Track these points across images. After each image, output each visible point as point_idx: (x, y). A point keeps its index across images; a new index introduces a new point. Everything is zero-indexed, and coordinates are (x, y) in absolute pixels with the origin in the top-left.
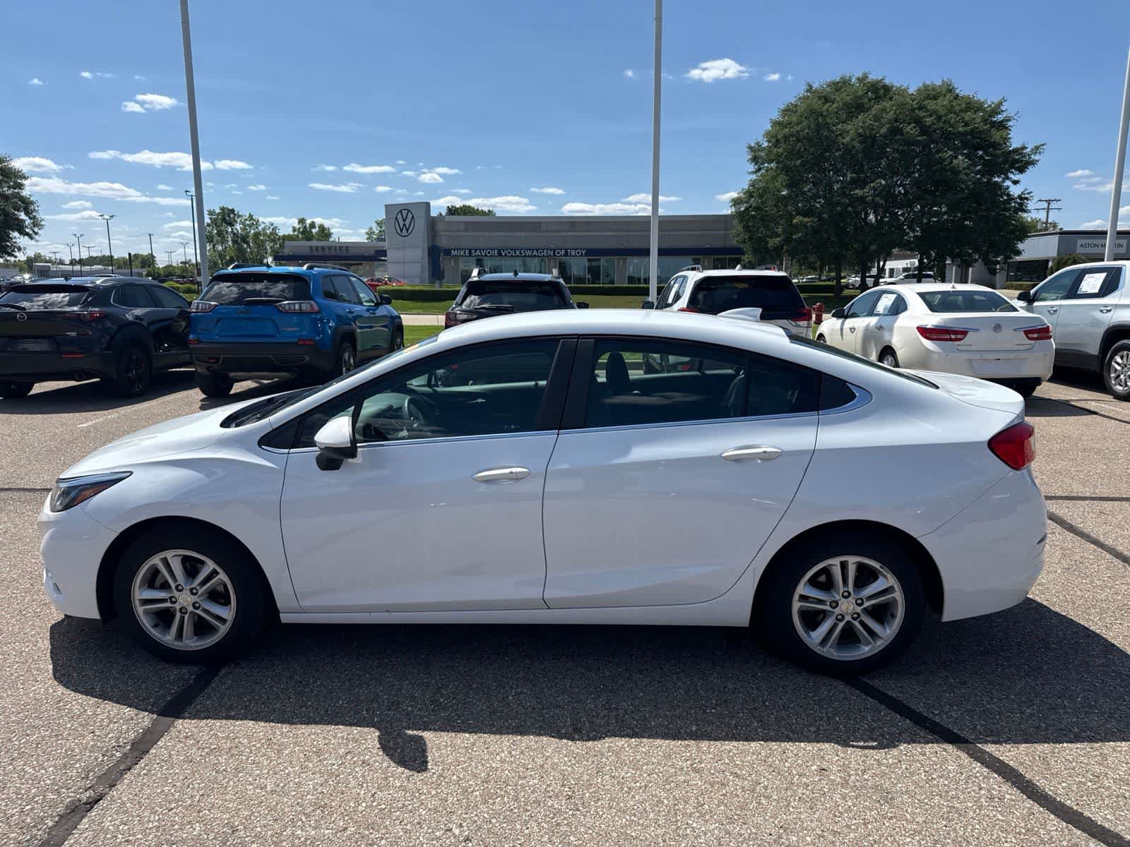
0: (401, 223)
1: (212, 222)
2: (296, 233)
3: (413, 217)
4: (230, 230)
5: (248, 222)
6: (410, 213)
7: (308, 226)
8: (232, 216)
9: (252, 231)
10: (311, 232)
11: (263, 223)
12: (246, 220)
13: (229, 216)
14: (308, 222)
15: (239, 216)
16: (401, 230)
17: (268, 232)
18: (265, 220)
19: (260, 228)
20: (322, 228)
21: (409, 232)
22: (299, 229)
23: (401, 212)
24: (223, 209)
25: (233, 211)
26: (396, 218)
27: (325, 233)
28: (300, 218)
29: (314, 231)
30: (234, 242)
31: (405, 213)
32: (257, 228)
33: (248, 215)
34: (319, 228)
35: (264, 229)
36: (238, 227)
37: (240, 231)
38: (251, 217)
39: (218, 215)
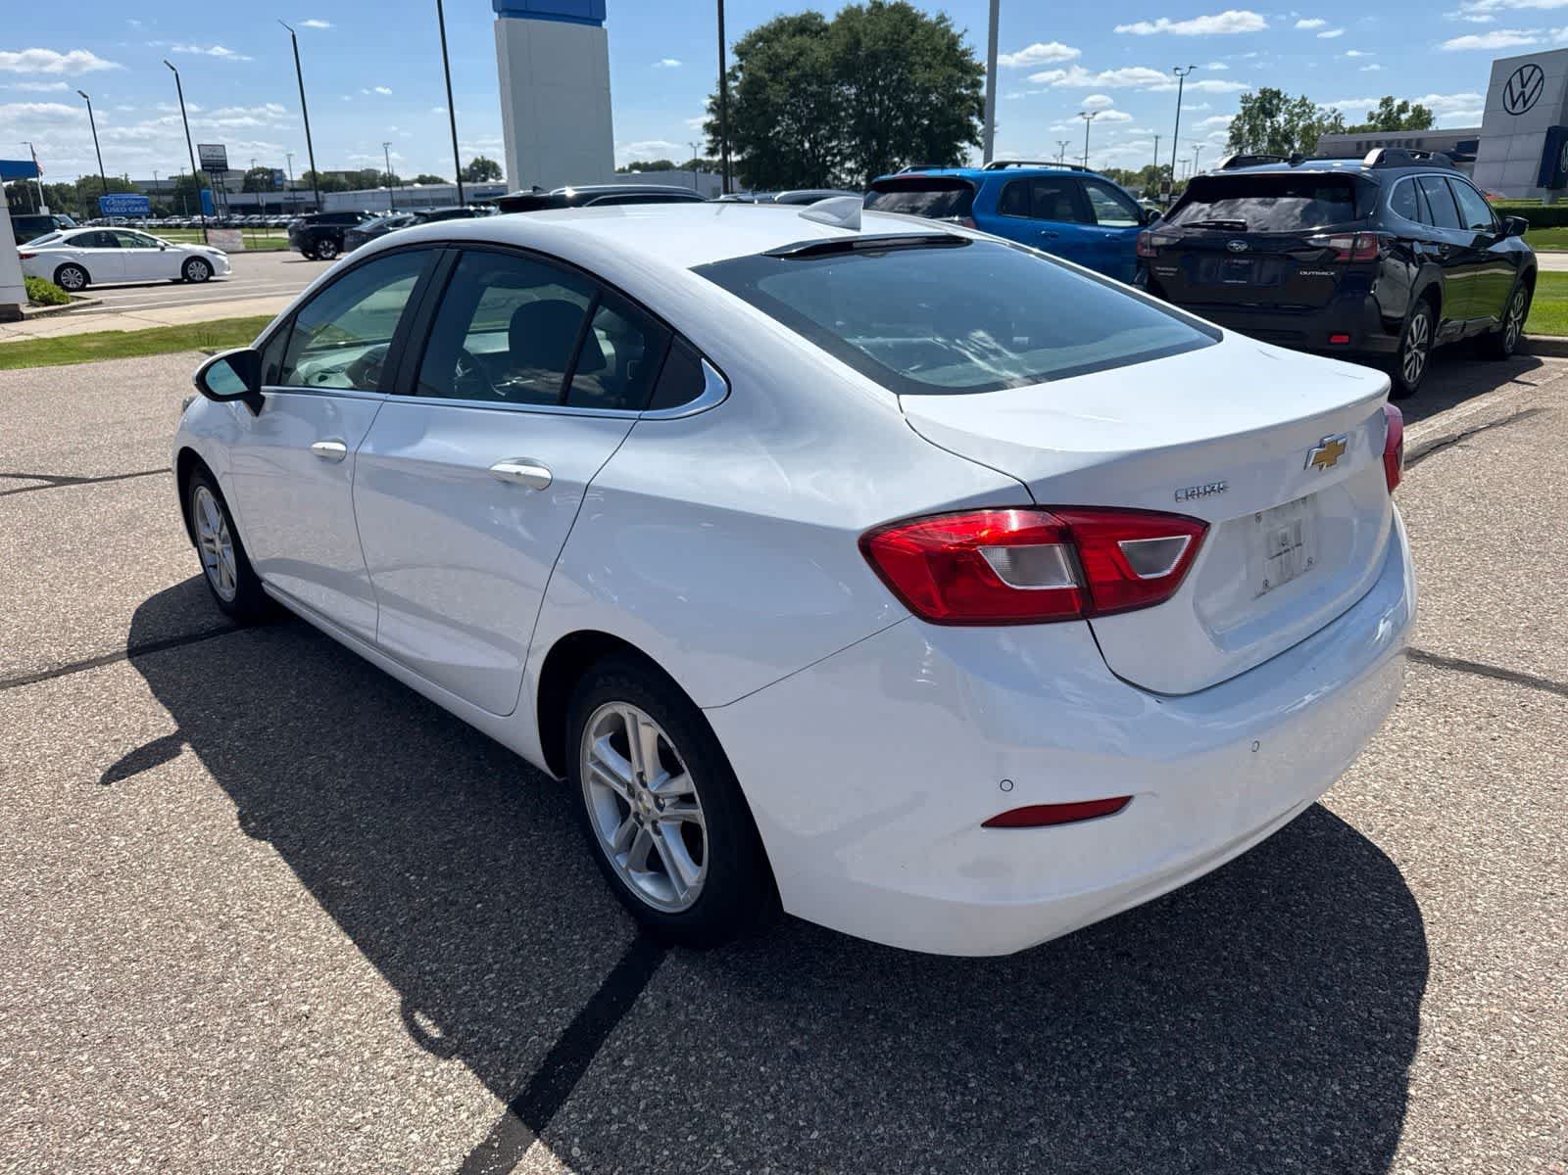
0: (1517, 89)
1: (1245, 114)
2: (1373, 122)
3: (1542, 78)
4: (1268, 124)
5: (1297, 110)
6: (1537, 71)
7: (1395, 109)
8: (1275, 102)
9: (1301, 124)
10: (1399, 119)
11: (1321, 109)
12: (1295, 106)
13: (1270, 103)
14: (1397, 102)
15: (1287, 101)
16: (1514, 104)
17: (1325, 123)
18: (1324, 107)
19: (1314, 118)
20: (1419, 111)
21: (1529, 104)
22: (1380, 115)
23: (1521, 70)
24: (1263, 92)
25: (1277, 94)
26: (1510, 82)
27: (1422, 118)
28: (1385, 97)
29: (1404, 117)
30: (1272, 142)
31: (1527, 72)
32: (1310, 118)
33: (1299, 99)
34: (1414, 111)
35: (1320, 120)
36: (1281, 119)
37: (1283, 124)
38: (1303, 102)
39: (1256, 101)
